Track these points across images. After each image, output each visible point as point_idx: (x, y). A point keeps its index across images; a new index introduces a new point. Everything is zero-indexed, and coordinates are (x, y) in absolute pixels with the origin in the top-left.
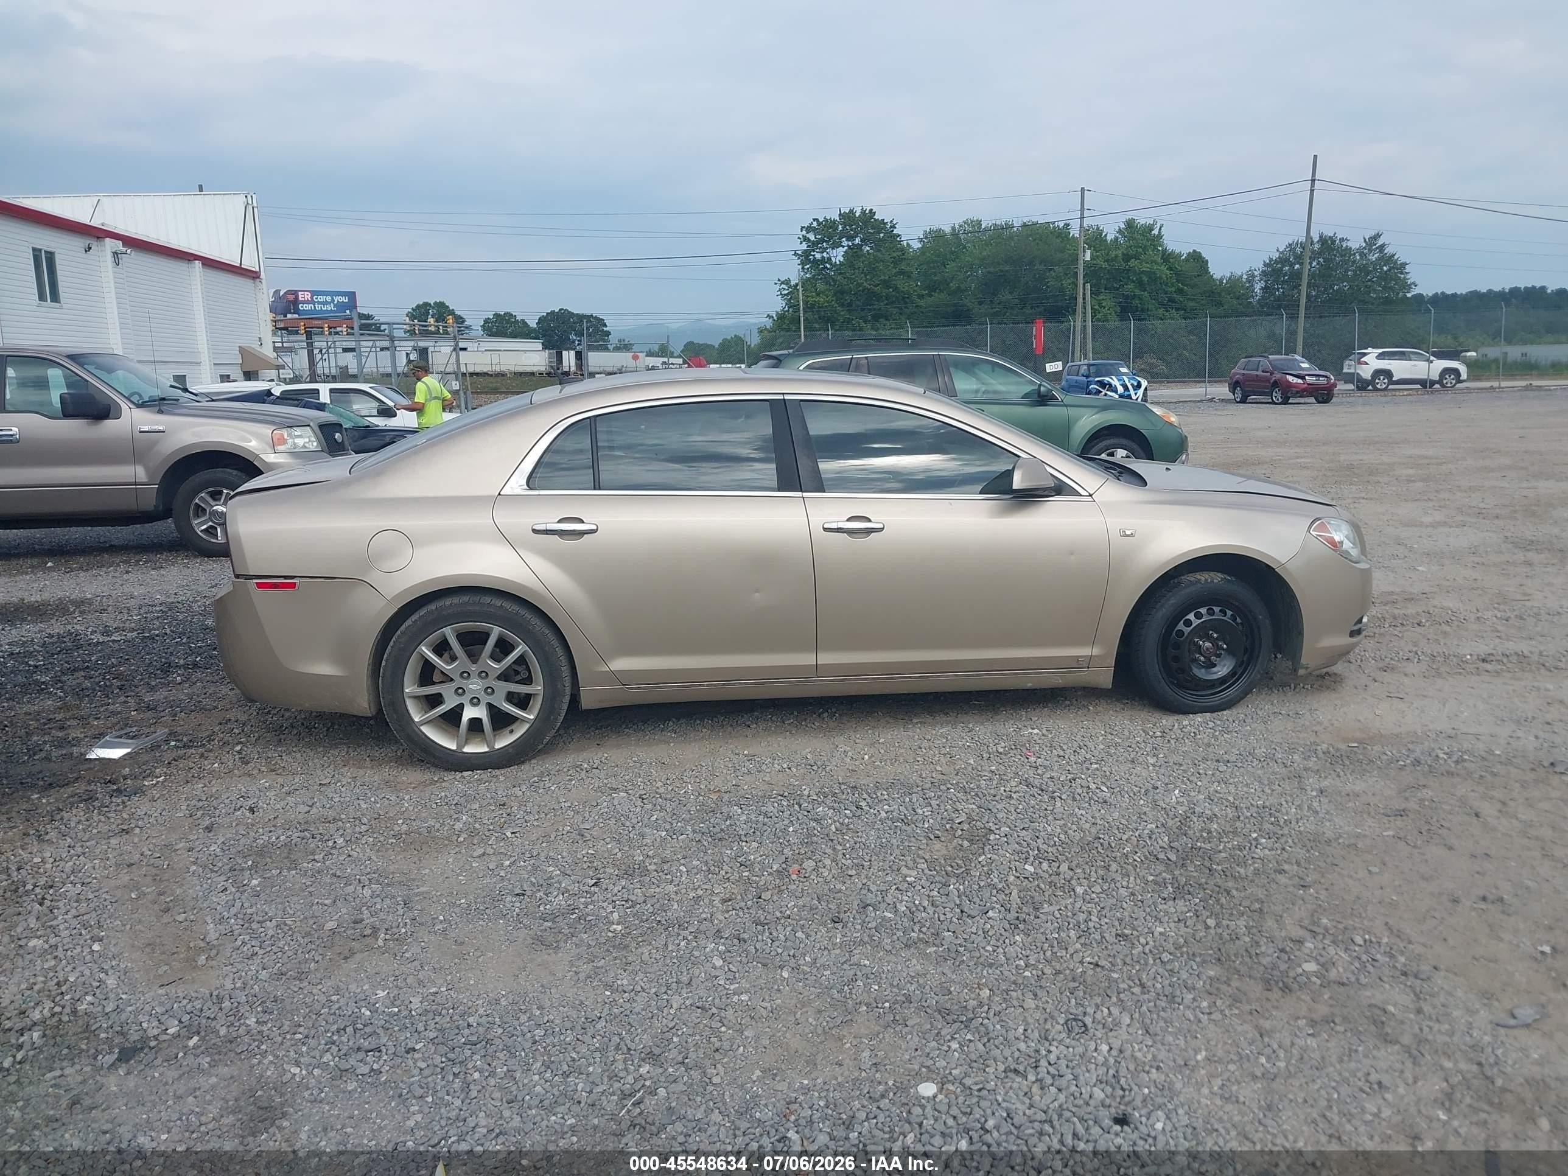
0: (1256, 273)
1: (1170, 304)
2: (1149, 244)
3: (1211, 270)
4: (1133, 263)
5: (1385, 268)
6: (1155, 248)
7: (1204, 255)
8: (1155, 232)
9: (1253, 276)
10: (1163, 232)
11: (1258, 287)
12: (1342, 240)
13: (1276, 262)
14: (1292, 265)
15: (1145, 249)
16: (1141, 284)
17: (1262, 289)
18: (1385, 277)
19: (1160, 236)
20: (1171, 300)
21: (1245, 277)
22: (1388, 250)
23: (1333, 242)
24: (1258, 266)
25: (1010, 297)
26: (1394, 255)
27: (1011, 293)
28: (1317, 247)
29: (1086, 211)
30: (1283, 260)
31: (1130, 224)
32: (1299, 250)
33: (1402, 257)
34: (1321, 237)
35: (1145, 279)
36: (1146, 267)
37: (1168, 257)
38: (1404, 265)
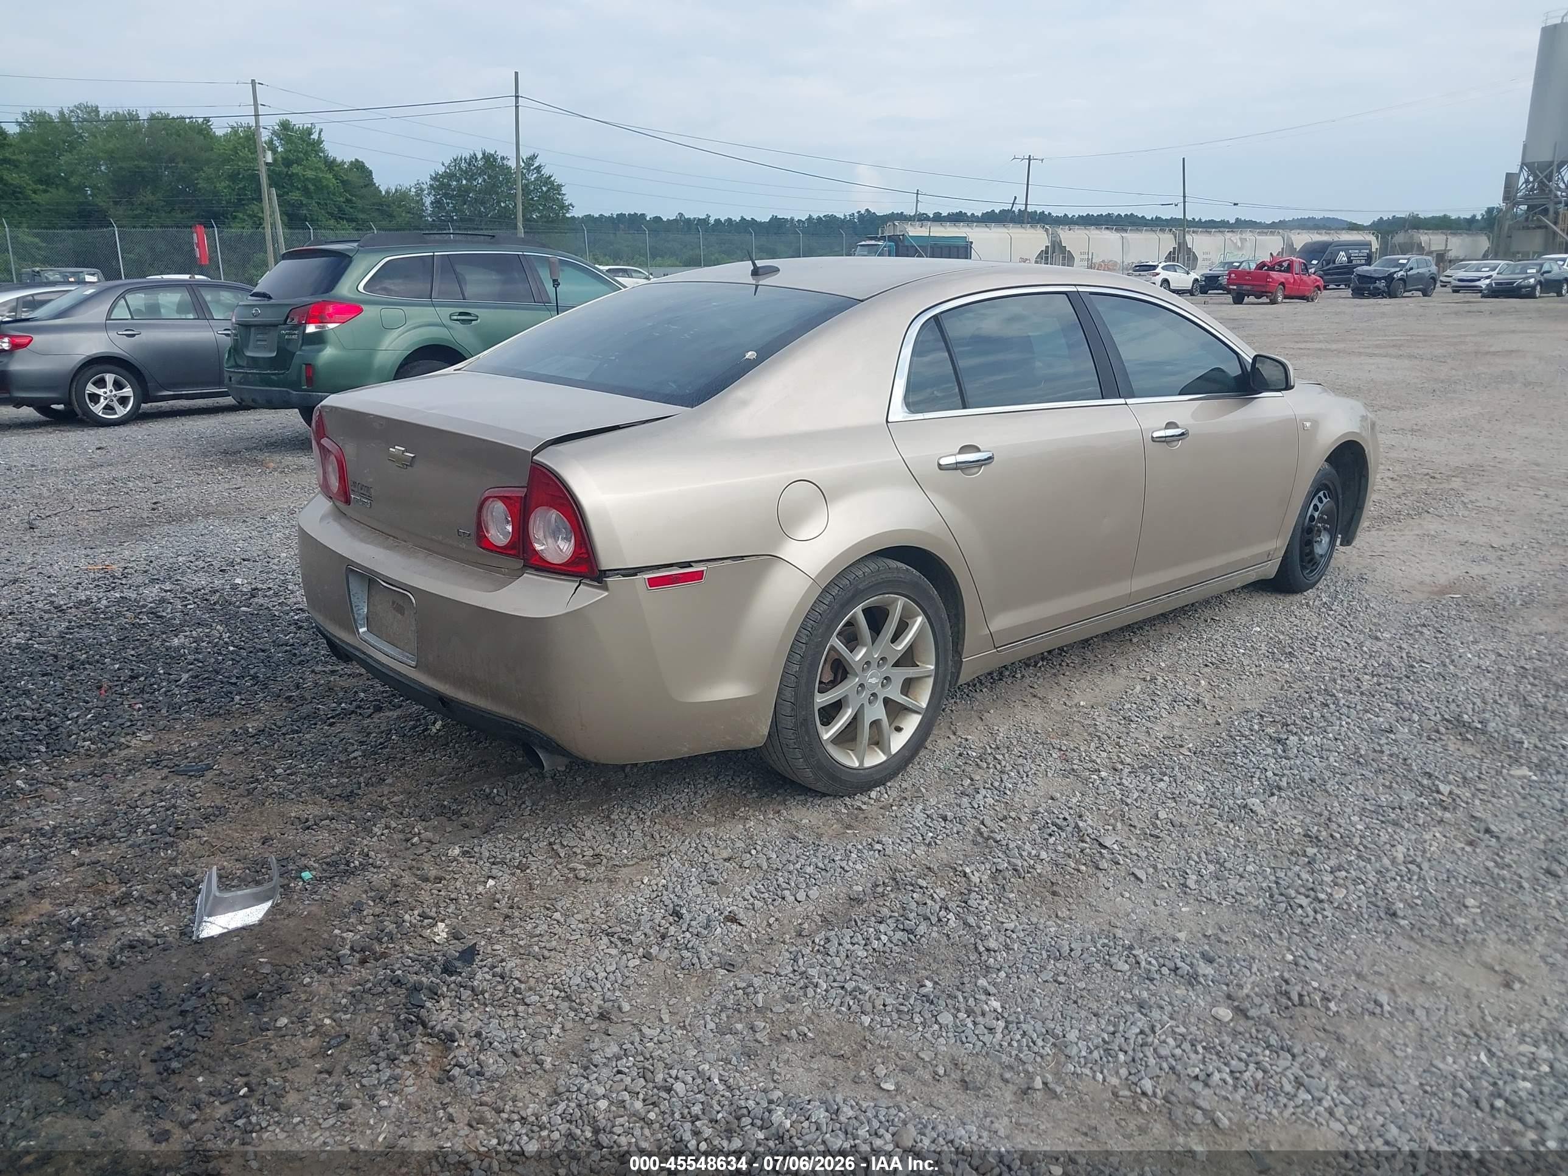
0: (425, 187)
1: (340, 216)
2: (309, 148)
3: (377, 180)
4: (296, 169)
5: (544, 189)
6: (316, 153)
7: (367, 165)
8: (315, 136)
9: (422, 190)
10: (324, 137)
11: (428, 201)
12: (503, 158)
13: (442, 176)
14: (458, 180)
15: (306, 153)
16: (306, 191)
17: (432, 203)
18: (545, 197)
19: (320, 141)
20: (340, 210)
21: (413, 190)
22: (546, 172)
23: (495, 160)
24: (426, 180)
25: (151, 198)
26: (550, 177)
27: (153, 194)
28: (481, 163)
29: (260, 107)
30: (450, 176)
31: (285, 126)
32: (463, 165)
33: (558, 179)
34: (484, 154)
35: (311, 187)
36: (310, 174)
37: (331, 165)
38: (560, 186)
